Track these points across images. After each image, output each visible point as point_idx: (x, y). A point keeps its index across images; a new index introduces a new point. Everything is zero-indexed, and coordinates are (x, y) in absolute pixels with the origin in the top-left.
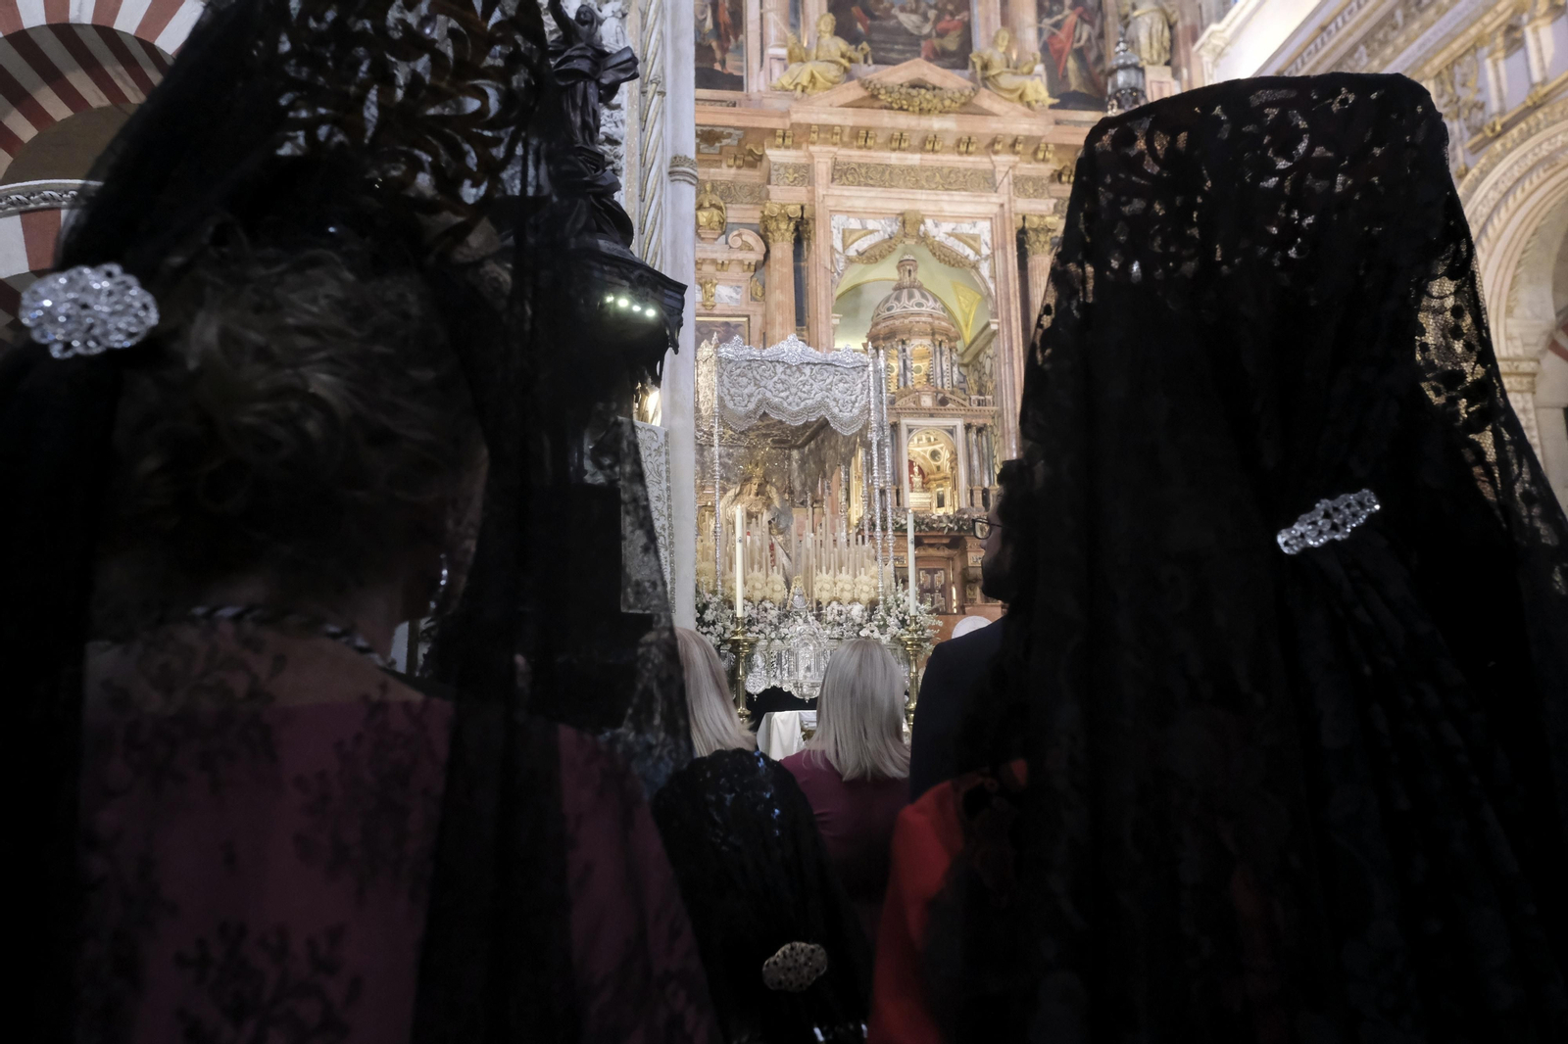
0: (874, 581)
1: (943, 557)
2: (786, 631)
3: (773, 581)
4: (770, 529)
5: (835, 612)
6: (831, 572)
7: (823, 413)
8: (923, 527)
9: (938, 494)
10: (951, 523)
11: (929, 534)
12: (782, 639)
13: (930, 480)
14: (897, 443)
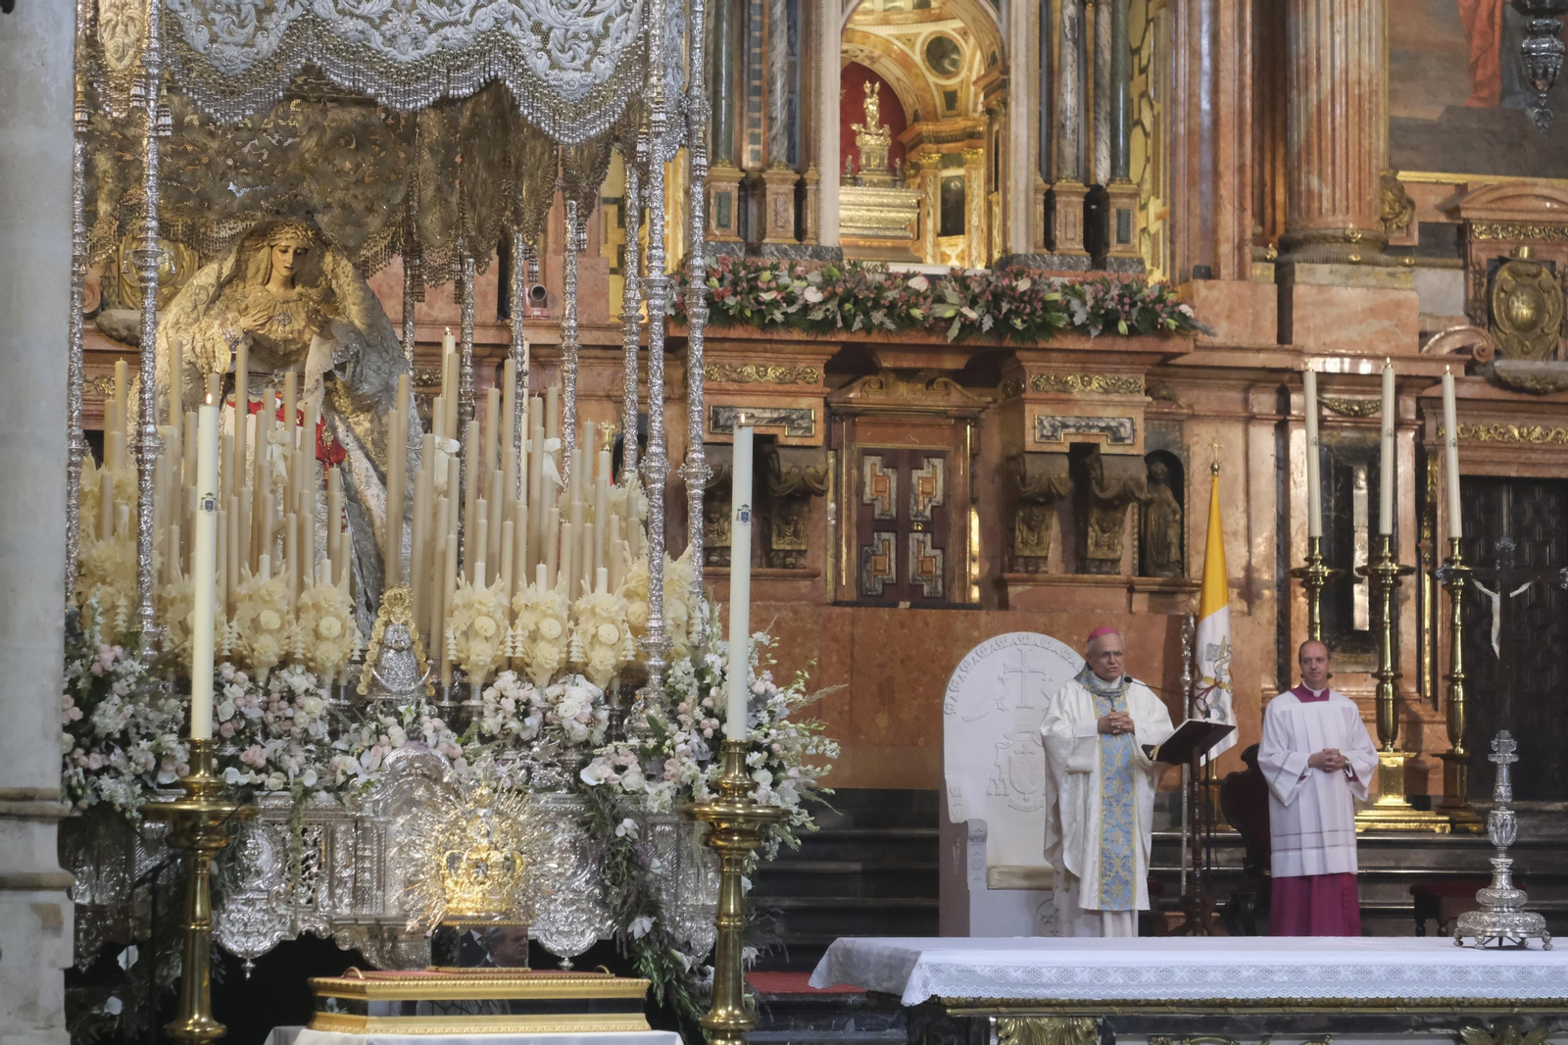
0: (637, 608)
1: (944, 414)
2: (350, 763)
3: (316, 606)
4: (329, 393)
5: (509, 705)
6: (503, 582)
7: (498, 70)
8: (878, 317)
9: (945, 188)
10: (973, 304)
11: (897, 340)
12: (336, 790)
13: (919, 140)
14: (808, 22)
